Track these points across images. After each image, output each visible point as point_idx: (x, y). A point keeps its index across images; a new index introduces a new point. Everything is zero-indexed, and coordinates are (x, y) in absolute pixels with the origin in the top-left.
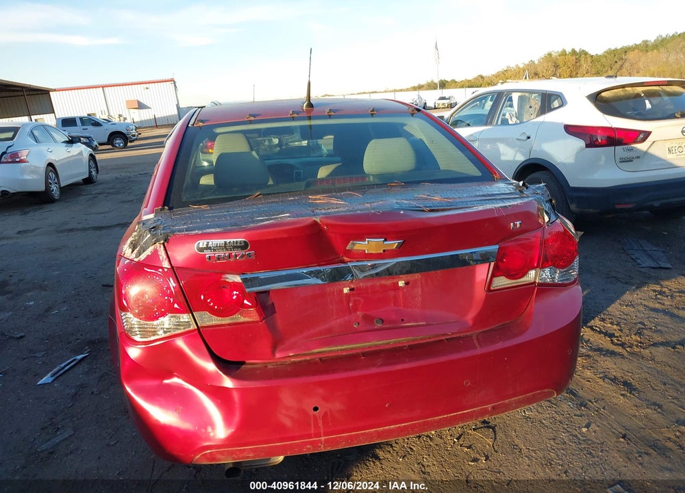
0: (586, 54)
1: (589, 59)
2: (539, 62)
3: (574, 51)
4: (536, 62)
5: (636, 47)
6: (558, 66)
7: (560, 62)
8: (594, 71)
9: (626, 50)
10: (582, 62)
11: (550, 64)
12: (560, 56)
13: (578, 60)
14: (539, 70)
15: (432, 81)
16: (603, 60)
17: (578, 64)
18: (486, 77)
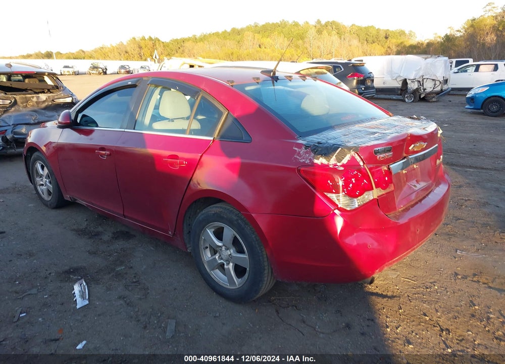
0: (159, 40)
1: (162, 44)
2: (128, 43)
3: (151, 39)
4: (125, 43)
5: (189, 39)
6: (141, 47)
7: (143, 45)
8: (166, 53)
9: (184, 41)
10: (157, 46)
11: (136, 46)
12: (141, 40)
13: (154, 45)
14: (128, 49)
15: (40, 52)
16: (171, 46)
17: (155, 47)
18: (87, 51)
